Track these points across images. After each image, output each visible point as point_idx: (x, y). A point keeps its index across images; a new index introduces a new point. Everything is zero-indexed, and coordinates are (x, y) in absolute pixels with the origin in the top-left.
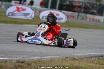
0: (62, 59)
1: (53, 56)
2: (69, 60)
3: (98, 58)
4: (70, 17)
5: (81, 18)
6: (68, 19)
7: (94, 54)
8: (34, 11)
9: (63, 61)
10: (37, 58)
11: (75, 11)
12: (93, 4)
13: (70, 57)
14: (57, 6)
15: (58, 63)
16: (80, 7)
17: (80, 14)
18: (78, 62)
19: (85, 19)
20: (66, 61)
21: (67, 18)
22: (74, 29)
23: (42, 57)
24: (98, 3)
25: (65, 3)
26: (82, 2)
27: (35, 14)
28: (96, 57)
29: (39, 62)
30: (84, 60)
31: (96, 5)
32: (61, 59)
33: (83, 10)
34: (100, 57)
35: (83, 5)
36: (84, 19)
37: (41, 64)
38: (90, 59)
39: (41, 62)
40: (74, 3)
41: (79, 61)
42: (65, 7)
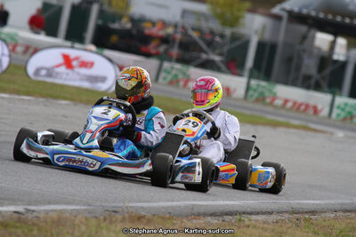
0: (98, 215)
1: (68, 203)
2: (123, 220)
3: (221, 219)
5: (169, 78)
7: (207, 206)
8: (7, 45)
9: (102, 225)
10: (12, 208)
11: (148, 55)
12: (212, 33)
13: (126, 210)
14: (89, 34)
15: (83, 228)
16: (166, 40)
17: (166, 65)
19: (182, 83)
20: (111, 223)
23: (29, 205)
24: (228, 32)
25: (116, 26)
26: (176, 26)
27: (10, 56)
28: (213, 215)
29: (18, 225)
30: (173, 224)
31: (222, 36)
32: (96, 217)
33: (175, 51)
34: (227, 214)
35: (178, 36)
36: (178, 81)
37: (26, 231)
38: (194, 221)
39: (25, 223)
40: (148, 25)
42: (114, 38)
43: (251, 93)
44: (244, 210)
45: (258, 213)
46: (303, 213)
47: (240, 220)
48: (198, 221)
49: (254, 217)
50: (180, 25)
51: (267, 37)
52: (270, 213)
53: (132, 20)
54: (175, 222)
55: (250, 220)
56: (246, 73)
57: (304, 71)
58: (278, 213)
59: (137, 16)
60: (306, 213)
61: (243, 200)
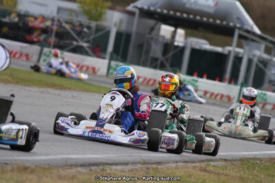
2: (12, 170)
3: (88, 168)
4: (18, 55)
6: (13, 60)
7: (78, 159)
11: (31, 42)
12: (81, 25)
13: (14, 162)
16: (45, 31)
17: (46, 50)
18: (35, 177)
20: (3, 172)
21: (10, 57)
22: (27, 88)
24: (93, 24)
26: (53, 20)
28: (83, 165)
30: (51, 173)
31: (89, 28)
33: (53, 40)
34: (93, 165)
35: (55, 28)
38: (68, 171)
40: (29, 19)
41: (37, 176)
43: (111, 71)
44: (106, 162)
45: (117, 164)
46: (151, 164)
47: (103, 170)
48: (71, 171)
49: (114, 167)
50: (56, 19)
51: (123, 28)
52: (127, 164)
53: (19, 15)
54: (52, 171)
55: (111, 170)
56: (108, 56)
57: (152, 54)
58: (132, 163)
59: (22, 13)
60: (155, 163)
61: (106, 154)
